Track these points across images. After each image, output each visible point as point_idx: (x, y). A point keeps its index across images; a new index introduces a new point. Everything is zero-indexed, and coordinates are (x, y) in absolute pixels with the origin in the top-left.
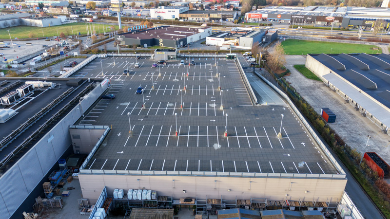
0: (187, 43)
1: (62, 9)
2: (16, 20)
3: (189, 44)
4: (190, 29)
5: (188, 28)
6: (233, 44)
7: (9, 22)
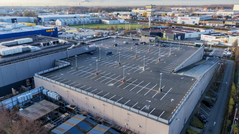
0: (185, 38)
1: (127, 16)
2: (98, 20)
3: (186, 39)
4: (195, 30)
5: (194, 29)
6: (223, 41)
7: (94, 21)
